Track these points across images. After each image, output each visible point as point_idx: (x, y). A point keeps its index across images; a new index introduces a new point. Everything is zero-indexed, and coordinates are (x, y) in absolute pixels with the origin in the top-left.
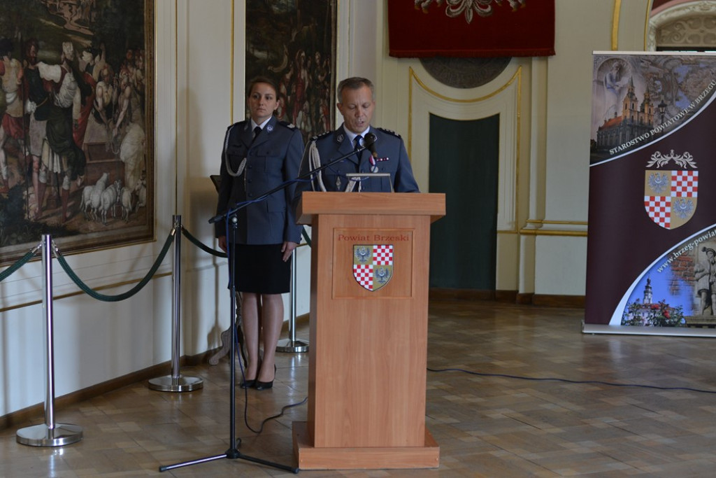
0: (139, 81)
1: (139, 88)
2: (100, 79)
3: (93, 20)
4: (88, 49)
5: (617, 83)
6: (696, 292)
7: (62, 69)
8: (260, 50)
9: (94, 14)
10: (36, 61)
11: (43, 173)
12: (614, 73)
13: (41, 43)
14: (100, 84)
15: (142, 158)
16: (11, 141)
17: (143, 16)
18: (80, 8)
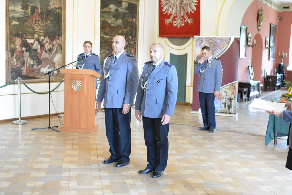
0: (60, 43)
1: (60, 45)
2: (47, 42)
3: (44, 29)
4: (43, 36)
5: (201, 45)
6: (222, 103)
7: (34, 40)
8: (106, 35)
9: (45, 27)
10: (26, 38)
11: (28, 64)
12: (200, 42)
13: (27, 34)
14: (47, 44)
15: (61, 62)
16: (18, 57)
17: (62, 28)
18: (40, 26)
